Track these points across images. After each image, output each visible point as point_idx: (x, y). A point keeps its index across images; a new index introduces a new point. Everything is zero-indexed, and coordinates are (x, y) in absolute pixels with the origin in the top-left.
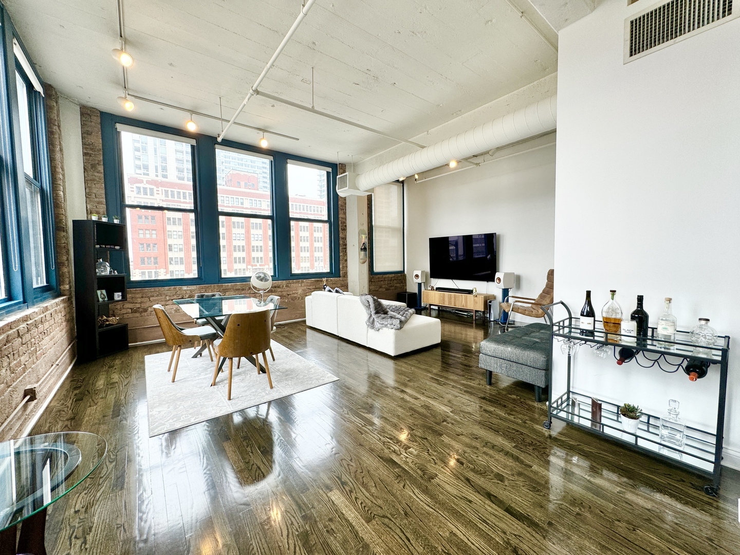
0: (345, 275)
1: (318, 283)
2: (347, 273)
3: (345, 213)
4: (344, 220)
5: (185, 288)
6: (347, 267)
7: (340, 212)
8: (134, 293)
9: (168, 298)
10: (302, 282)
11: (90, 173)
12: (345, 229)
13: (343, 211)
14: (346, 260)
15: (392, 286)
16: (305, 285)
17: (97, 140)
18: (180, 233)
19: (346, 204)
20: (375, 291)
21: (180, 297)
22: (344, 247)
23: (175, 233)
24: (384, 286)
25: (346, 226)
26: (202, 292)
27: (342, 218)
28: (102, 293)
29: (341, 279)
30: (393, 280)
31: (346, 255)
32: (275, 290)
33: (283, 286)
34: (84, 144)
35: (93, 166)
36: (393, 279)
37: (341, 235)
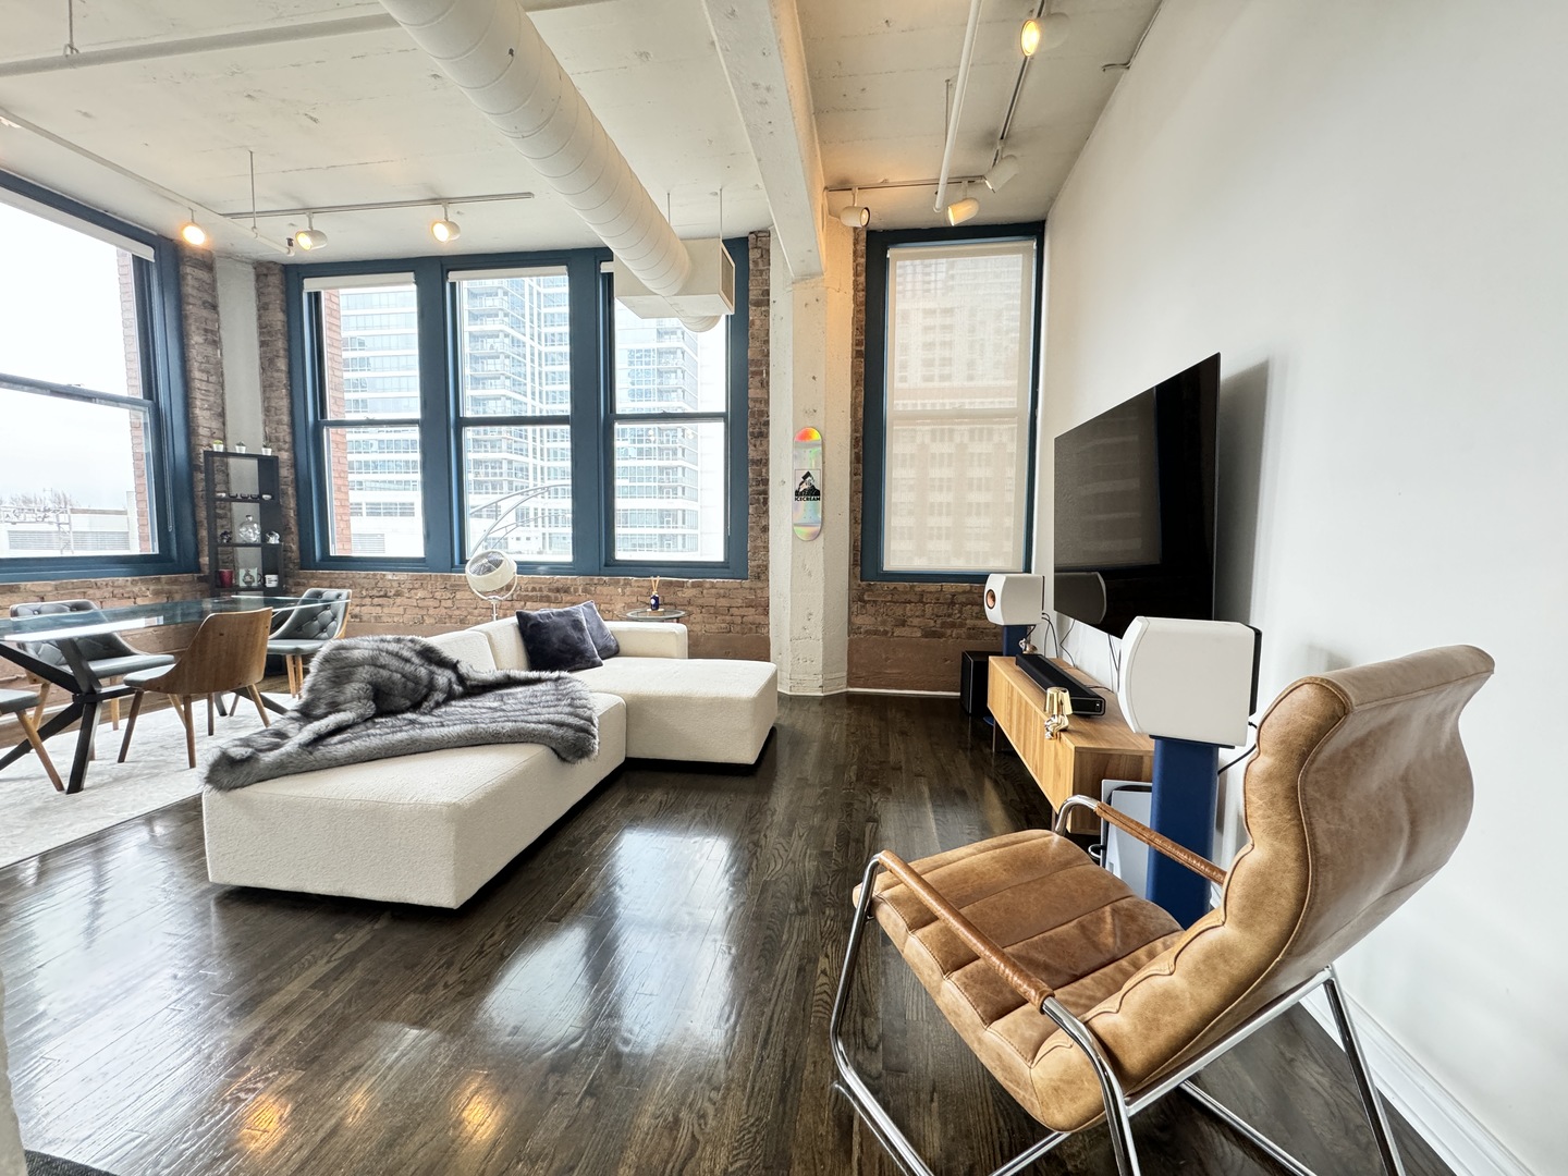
0: (762, 573)
1: (672, 590)
2: (766, 567)
3: (765, 385)
4: (763, 407)
6: (766, 548)
7: (753, 382)
8: (321, 579)
9: (364, 593)
10: (627, 584)
11: (269, 374)
12: (763, 435)
13: (758, 378)
14: (765, 529)
15: (953, 625)
16: (633, 594)
19: (768, 355)
20: (876, 632)
21: (382, 593)
22: (761, 488)
24: (916, 621)
25: (767, 423)
27: (756, 400)
28: (247, 574)
29: (746, 583)
30: (963, 604)
31: (766, 512)
32: (556, 598)
33: (576, 591)
34: (261, 327)
35: (271, 361)
36: (962, 599)
37: (752, 454)
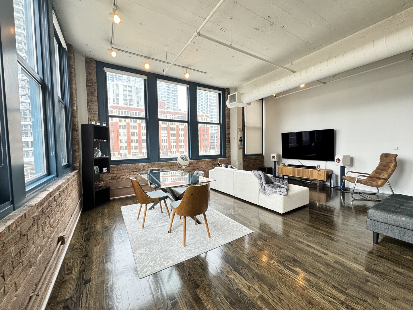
0: (229, 156)
1: (214, 161)
2: (230, 155)
3: (229, 119)
4: (229, 123)
5: (140, 164)
6: (230, 151)
7: (227, 118)
8: (113, 168)
9: (131, 171)
10: (205, 161)
11: (90, 97)
12: (229, 128)
13: (228, 117)
14: (230, 147)
15: (256, 163)
16: (206, 163)
17: (94, 78)
18: (125, 133)
19: (230, 113)
20: (246, 166)
21: (138, 170)
22: (229, 139)
23: (123, 133)
24: (251, 163)
25: (230, 126)
26: (150, 167)
27: (228, 122)
28: (96, 168)
29: (227, 158)
30: (257, 160)
31: (230, 144)
32: (190, 166)
33: (194, 163)
34: (87, 80)
35: (92, 93)
36: (257, 158)
37: (227, 132)
